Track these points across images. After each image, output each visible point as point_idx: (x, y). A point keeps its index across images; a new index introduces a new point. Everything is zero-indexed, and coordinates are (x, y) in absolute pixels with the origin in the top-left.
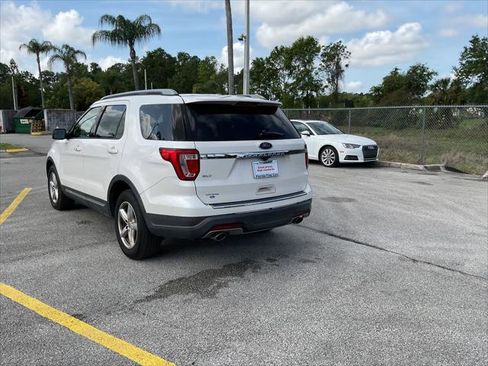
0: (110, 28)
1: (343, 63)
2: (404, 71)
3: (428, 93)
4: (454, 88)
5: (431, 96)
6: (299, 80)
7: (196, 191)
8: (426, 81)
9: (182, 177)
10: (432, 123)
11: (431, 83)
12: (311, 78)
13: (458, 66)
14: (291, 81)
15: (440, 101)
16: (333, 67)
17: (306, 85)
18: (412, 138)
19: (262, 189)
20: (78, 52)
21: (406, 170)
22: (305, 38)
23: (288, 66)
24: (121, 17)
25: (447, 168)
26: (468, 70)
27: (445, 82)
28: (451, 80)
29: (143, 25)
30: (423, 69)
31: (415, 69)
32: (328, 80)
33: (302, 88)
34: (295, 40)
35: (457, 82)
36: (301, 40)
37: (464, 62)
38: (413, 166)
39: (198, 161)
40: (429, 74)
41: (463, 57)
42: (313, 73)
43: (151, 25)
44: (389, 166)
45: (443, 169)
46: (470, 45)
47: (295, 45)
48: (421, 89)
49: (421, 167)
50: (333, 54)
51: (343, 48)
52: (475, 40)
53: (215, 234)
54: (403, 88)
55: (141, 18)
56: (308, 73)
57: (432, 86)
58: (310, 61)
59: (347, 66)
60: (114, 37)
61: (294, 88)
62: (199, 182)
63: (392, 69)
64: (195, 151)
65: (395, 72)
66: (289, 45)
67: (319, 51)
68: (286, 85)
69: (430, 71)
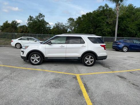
11: (18, 26)
37: (29, 22)
46: (29, 18)
54: (11, 27)
63: (6, 21)
69: (18, 23)
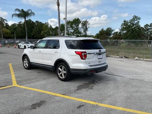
0: (18, 13)
1: (88, 26)
2: (105, 29)
3: (112, 36)
4: (119, 34)
5: (113, 37)
6: (75, 31)
7: (86, 62)
8: (111, 32)
9: (82, 59)
10: (113, 44)
11: (113, 33)
12: (78, 30)
13: (121, 28)
14: (72, 31)
15: (115, 38)
16: (85, 28)
17: (77, 32)
18: (108, 48)
19: (99, 62)
20: (5, 20)
21: (114, 57)
22: (77, 18)
23: (71, 27)
24: (22, 10)
25: (125, 57)
26: (123, 29)
27: (117, 33)
28: (118, 32)
29: (29, 12)
30: (111, 29)
31: (108, 29)
32: (83, 31)
33: (76, 33)
34: (74, 19)
35: (120, 33)
36: (75, 19)
37: (122, 27)
38: (116, 56)
39: (86, 55)
40: (112, 30)
41: (122, 26)
42: (79, 29)
43: (32, 12)
44: (109, 56)
45: (124, 57)
46: (123, 23)
47: (74, 20)
48: (110, 35)
49: (118, 57)
50: (85, 24)
51: (88, 22)
52: (125, 21)
53: (90, 73)
54: (105, 34)
55: (28, 10)
56: (77, 29)
57: (113, 34)
58: (78, 25)
59: (89, 27)
60: (19, 16)
61: (73, 33)
62: (87, 60)
63: (102, 29)
64: (85, 52)
65: (103, 30)
66: (72, 20)
67: (80, 23)
68: (71, 32)
69: (112, 29)
